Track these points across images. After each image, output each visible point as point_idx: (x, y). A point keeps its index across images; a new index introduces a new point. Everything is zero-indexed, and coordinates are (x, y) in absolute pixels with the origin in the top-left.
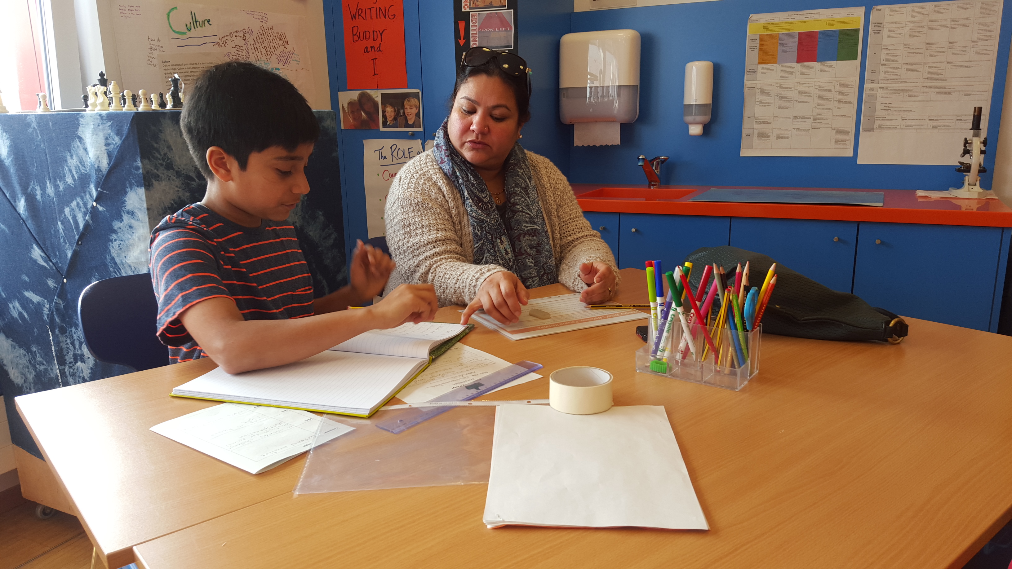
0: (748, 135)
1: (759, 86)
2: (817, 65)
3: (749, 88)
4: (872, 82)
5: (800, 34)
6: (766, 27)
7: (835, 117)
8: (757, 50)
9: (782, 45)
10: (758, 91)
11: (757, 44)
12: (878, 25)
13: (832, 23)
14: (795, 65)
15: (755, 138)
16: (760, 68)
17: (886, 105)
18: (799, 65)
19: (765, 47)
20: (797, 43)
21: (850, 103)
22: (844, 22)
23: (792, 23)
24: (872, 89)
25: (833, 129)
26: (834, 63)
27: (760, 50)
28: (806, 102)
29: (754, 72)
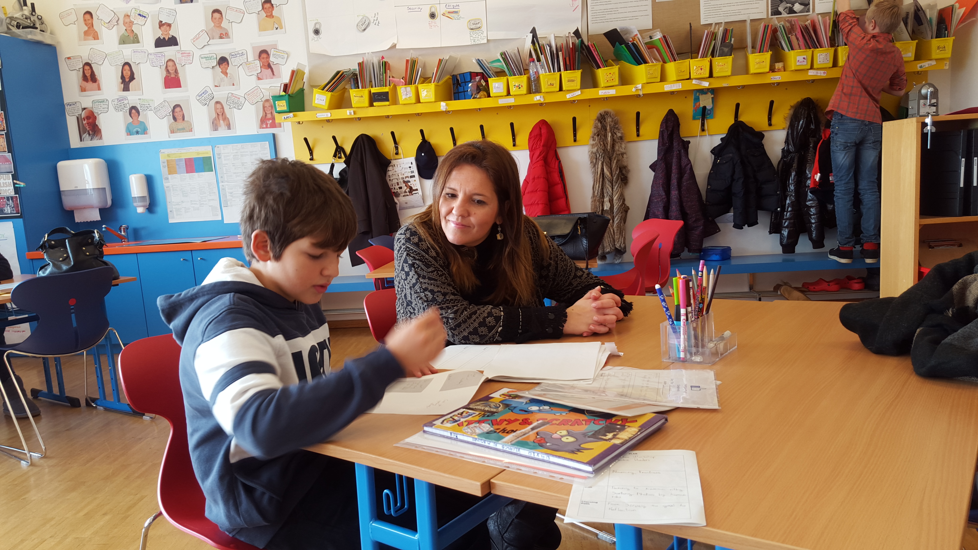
0: (171, 211)
1: (171, 186)
2: (196, 174)
3: (166, 187)
4: (222, 182)
5: (186, 160)
6: (168, 156)
7: (209, 200)
8: (167, 167)
9: (177, 165)
10: (171, 188)
11: (166, 164)
12: (219, 154)
13: (198, 153)
14: (186, 174)
15: (175, 213)
16: (169, 176)
17: (231, 193)
18: (188, 174)
19: (170, 166)
20: (184, 164)
21: (215, 193)
22: (204, 153)
23: (180, 154)
24: (223, 186)
25: (210, 206)
26: (203, 173)
27: (168, 167)
28: (195, 193)
29: (167, 179)
